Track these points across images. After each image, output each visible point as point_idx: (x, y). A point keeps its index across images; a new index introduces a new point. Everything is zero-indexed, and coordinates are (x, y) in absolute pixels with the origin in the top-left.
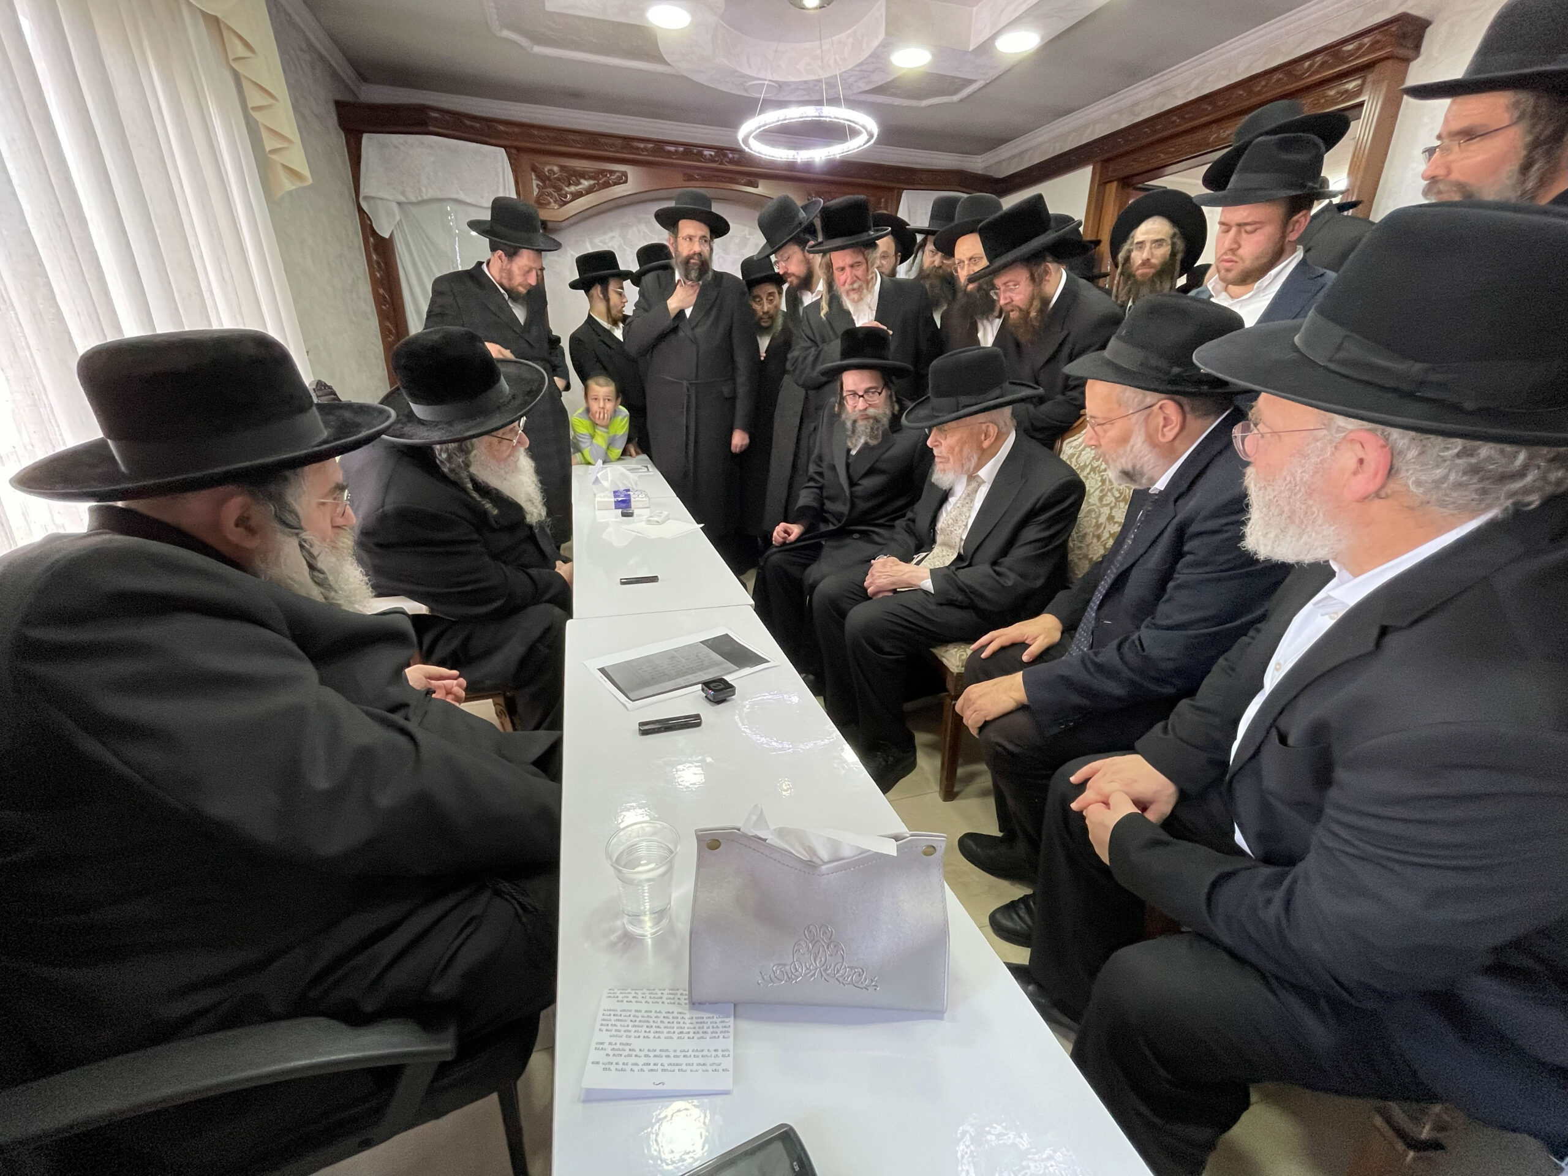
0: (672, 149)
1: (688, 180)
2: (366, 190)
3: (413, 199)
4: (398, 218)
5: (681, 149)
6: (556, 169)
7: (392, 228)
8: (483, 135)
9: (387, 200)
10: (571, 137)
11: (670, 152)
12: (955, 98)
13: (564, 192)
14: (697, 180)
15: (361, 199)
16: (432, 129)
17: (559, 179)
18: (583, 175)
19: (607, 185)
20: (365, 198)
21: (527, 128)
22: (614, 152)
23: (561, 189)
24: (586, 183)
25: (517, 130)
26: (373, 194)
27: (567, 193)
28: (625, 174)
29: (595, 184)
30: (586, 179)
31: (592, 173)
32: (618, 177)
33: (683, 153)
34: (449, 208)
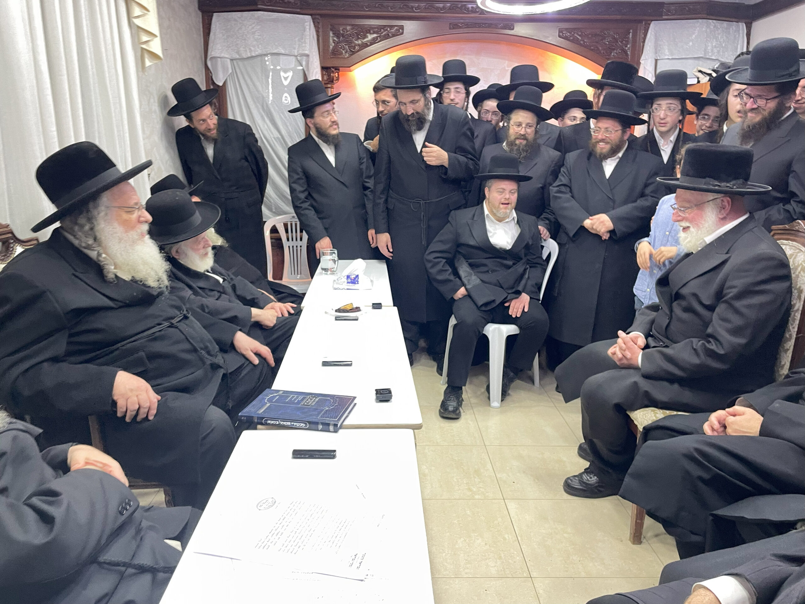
2: (213, 53)
4: (230, 71)
6: (349, 28)
8: (296, 8)
11: (438, 8)
13: (353, 45)
14: (460, 27)
15: (208, 59)
16: (260, 7)
18: (369, 30)
20: (211, 58)
22: (393, 12)
23: (352, 42)
24: (370, 37)
27: (356, 45)
28: (402, 27)
29: (377, 37)
30: (371, 34)
31: (375, 28)
32: (397, 30)
33: (450, 8)
34: (269, 62)
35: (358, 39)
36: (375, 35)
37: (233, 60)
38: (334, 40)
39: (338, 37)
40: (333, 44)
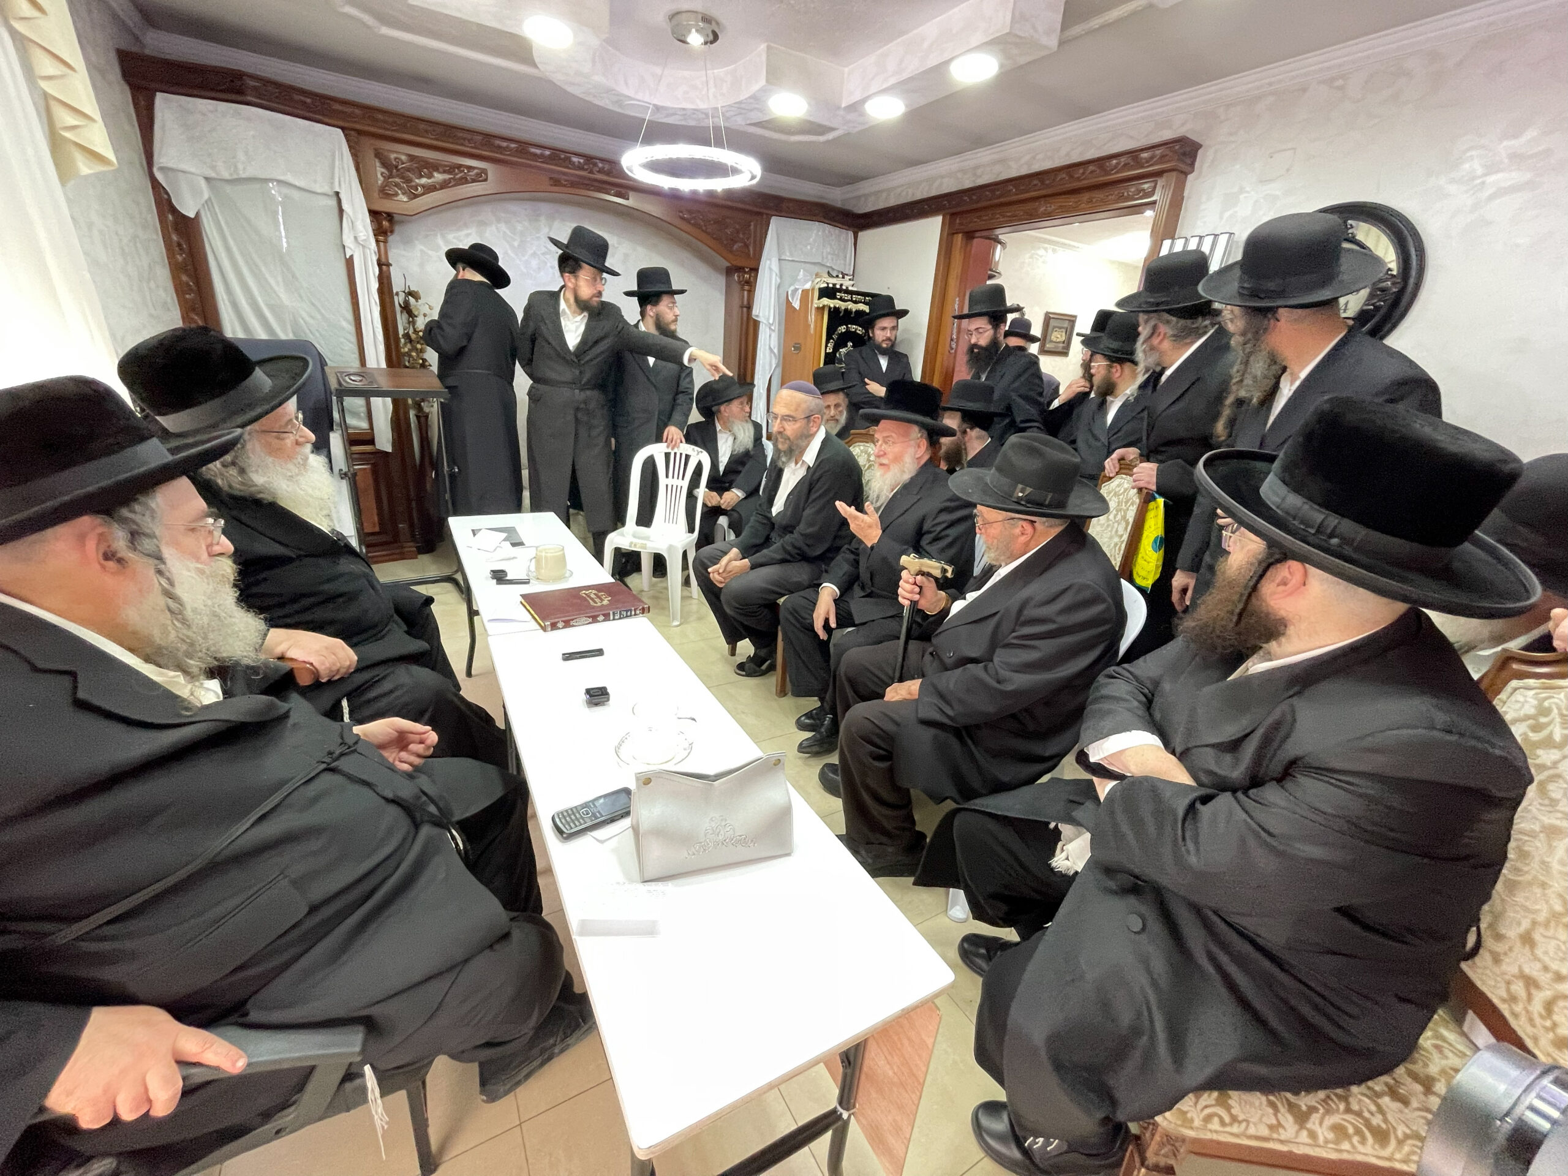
0: (538, 151)
1: (555, 185)
2: (161, 159)
3: (226, 175)
4: (206, 196)
5: (547, 153)
6: (403, 158)
7: (199, 207)
8: (315, 113)
9: (193, 174)
10: (422, 126)
11: (535, 155)
12: (822, 139)
13: (413, 184)
14: (565, 186)
15: (155, 170)
16: (250, 98)
17: (408, 170)
18: (435, 167)
19: (464, 181)
20: (161, 169)
21: (370, 111)
22: (472, 147)
23: (411, 181)
24: (439, 177)
25: (357, 111)
26: (170, 165)
27: (418, 185)
28: (485, 172)
29: (450, 179)
30: (440, 173)
31: (446, 166)
32: (477, 174)
33: (550, 157)
34: (274, 190)
35: (421, 177)
36: (447, 176)
37: (207, 179)
38: (382, 174)
39: (390, 171)
40: (382, 179)
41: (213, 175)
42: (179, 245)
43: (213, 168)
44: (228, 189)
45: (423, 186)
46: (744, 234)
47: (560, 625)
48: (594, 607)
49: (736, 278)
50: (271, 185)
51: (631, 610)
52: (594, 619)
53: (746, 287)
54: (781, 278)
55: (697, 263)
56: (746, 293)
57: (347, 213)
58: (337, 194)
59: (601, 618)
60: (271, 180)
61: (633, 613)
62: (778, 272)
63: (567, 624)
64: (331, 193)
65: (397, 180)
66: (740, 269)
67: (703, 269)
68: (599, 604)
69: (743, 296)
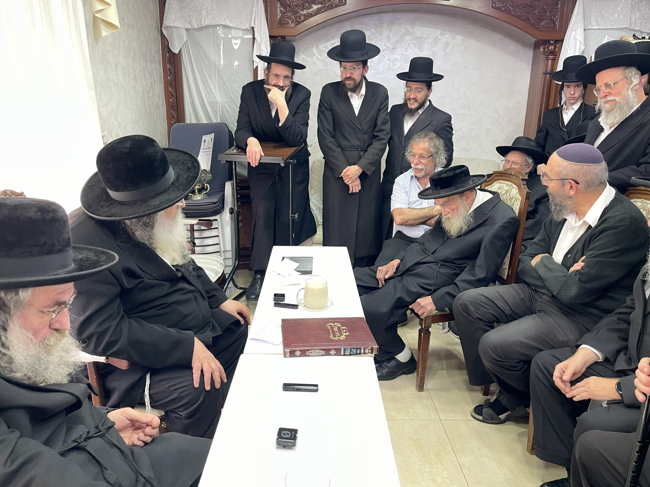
2: (166, 23)
3: (196, 26)
4: (185, 40)
7: (181, 46)
9: (180, 28)
15: (163, 28)
17: (296, 5)
18: (313, 2)
19: (331, 7)
20: (166, 27)
23: (297, 12)
24: (315, 7)
26: (171, 25)
27: (301, 15)
34: (220, 31)
35: (303, 9)
37: (187, 30)
38: (281, 11)
39: (285, 8)
40: (280, 14)
41: (190, 27)
42: (170, 70)
43: (190, 23)
44: (196, 34)
45: (304, 15)
46: (550, 13)
47: (298, 353)
48: (332, 341)
49: (542, 50)
50: (218, 28)
51: (360, 349)
52: (327, 352)
53: (551, 57)
54: (585, 45)
55: (507, 41)
56: (550, 61)
57: (257, 40)
58: (253, 28)
59: (333, 352)
60: (219, 25)
61: (362, 351)
62: (582, 41)
63: (304, 353)
64: (249, 28)
65: (290, 14)
66: (546, 42)
67: (513, 46)
68: (337, 338)
69: (547, 65)
